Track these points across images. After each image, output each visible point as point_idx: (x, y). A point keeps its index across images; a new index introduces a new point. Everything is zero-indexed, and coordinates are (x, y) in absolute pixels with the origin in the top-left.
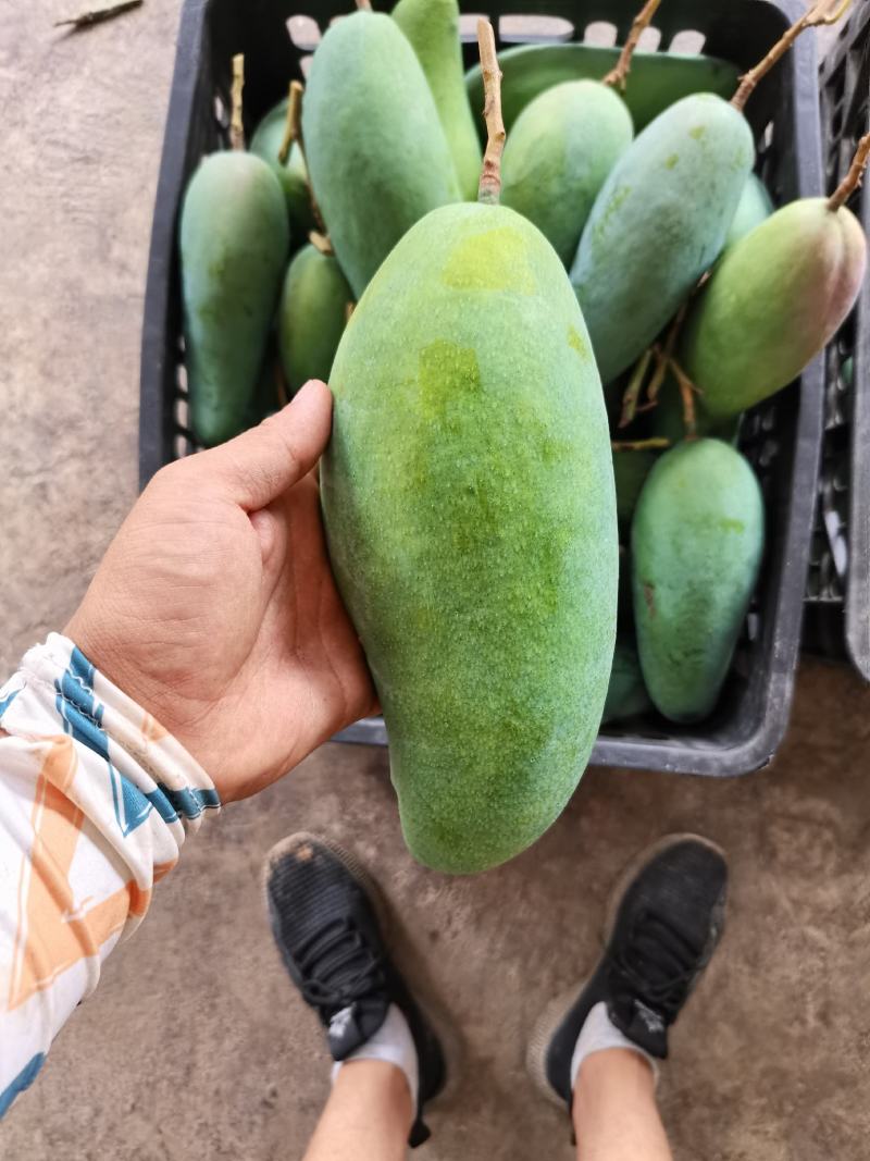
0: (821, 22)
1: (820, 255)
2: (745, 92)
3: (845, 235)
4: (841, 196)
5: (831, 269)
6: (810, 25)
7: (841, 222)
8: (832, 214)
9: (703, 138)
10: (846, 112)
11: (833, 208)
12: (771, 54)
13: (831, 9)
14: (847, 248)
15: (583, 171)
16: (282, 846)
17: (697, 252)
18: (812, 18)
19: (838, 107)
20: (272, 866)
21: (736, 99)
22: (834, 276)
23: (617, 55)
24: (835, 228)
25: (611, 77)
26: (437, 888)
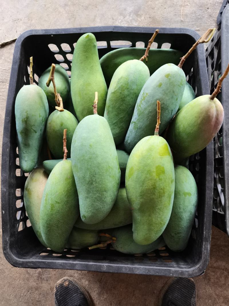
0: (203, 42)
1: (209, 114)
2: (182, 62)
3: (216, 107)
4: (214, 95)
5: (213, 118)
6: (200, 43)
7: (215, 103)
8: (212, 100)
9: (169, 77)
10: (215, 63)
11: (212, 99)
12: (189, 51)
13: (206, 38)
14: (217, 111)
15: (134, 87)
16: (59, 282)
17: (170, 112)
18: (201, 41)
19: (213, 61)
20: (56, 288)
21: (179, 64)
22: (214, 120)
23: (145, 50)
24: (213, 105)
25: (143, 58)
26: (107, 294)
